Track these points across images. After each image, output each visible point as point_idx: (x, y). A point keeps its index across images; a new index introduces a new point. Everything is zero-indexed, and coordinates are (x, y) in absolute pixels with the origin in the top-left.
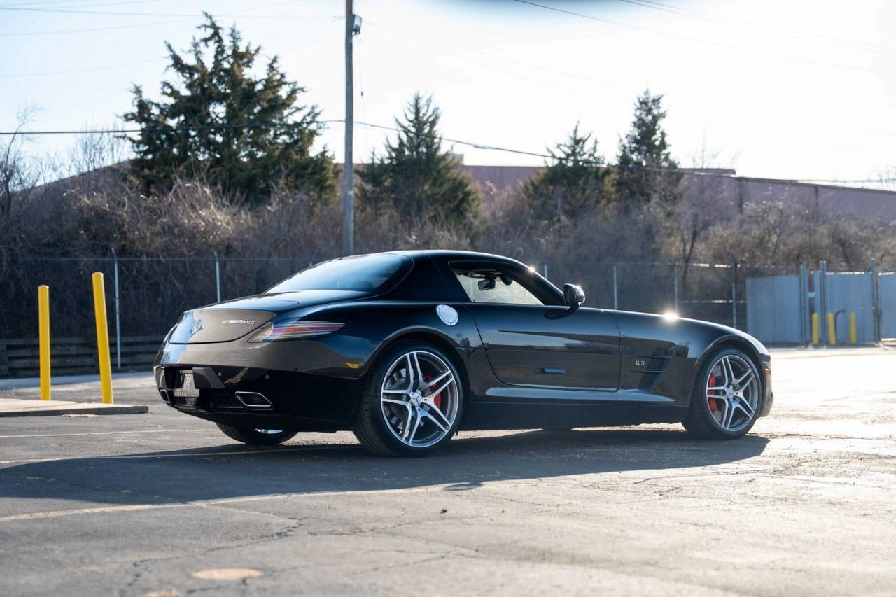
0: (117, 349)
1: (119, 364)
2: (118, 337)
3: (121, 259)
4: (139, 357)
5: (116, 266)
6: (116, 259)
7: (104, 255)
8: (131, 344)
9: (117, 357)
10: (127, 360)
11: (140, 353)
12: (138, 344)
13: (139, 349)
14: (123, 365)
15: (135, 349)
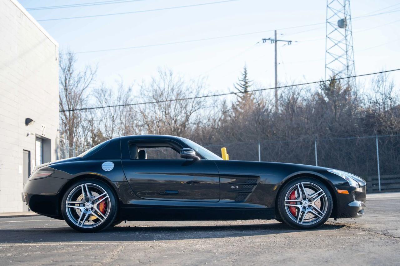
0: (378, 182)
1: (380, 189)
2: (379, 175)
3: (380, 136)
4: (392, 185)
5: (377, 140)
6: (377, 136)
7: (370, 135)
8: (387, 179)
9: (378, 186)
10: (384, 187)
11: (391, 183)
12: (391, 179)
13: (392, 181)
14: (382, 190)
15: (389, 181)
